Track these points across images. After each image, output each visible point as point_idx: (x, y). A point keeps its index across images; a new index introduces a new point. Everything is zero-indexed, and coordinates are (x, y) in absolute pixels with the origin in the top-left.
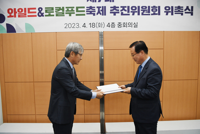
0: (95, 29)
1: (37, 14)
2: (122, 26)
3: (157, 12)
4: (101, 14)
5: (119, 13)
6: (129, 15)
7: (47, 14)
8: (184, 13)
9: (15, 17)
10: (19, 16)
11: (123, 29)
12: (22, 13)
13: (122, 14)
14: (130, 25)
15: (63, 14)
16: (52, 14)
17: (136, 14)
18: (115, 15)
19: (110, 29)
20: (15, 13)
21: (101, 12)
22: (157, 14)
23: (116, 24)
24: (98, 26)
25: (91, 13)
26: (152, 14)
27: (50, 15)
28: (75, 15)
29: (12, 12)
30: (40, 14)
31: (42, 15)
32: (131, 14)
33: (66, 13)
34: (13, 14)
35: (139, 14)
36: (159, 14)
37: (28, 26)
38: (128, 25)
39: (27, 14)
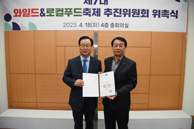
0: (90, 29)
1: (39, 14)
2: (115, 26)
3: (146, 15)
4: (96, 15)
5: (112, 14)
6: (121, 16)
7: (49, 14)
8: (169, 16)
9: (20, 16)
10: (24, 16)
11: (115, 29)
12: (26, 13)
13: (115, 16)
14: (122, 25)
15: (62, 15)
16: (52, 14)
17: (127, 16)
18: (108, 16)
19: (104, 29)
20: (20, 13)
21: (96, 13)
22: (146, 16)
23: (109, 24)
24: (93, 26)
25: (87, 14)
26: (141, 17)
27: (50, 15)
28: (73, 15)
29: (18, 12)
30: (42, 14)
31: (44, 15)
32: (123, 15)
33: (65, 14)
34: (18, 14)
35: (130, 16)
36: (148, 16)
37: (31, 25)
38: (120, 26)
39: (31, 14)
